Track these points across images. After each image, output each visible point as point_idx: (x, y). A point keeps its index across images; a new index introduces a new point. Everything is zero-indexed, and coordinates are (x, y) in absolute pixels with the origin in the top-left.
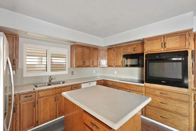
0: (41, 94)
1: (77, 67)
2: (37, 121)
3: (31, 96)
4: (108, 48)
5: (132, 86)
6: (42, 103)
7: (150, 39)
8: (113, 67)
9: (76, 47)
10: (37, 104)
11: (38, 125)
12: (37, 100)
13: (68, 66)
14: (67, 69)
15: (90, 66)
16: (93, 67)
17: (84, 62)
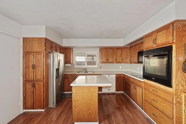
1: (102, 63)
3: (74, 76)
4: (130, 47)
5: (137, 81)
9: (101, 50)
14: (97, 64)
15: (113, 63)
16: (116, 63)
17: (108, 60)
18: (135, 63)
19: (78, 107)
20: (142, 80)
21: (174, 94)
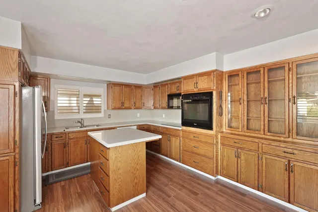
0: (71, 136)
1: (113, 109)
2: (68, 163)
3: (61, 137)
4: (154, 86)
6: (72, 144)
7: (186, 78)
8: (159, 108)
9: (112, 87)
10: (67, 146)
11: (69, 167)
12: (67, 141)
13: (104, 108)
14: (102, 111)
15: (130, 108)
16: (134, 109)
17: (123, 104)
18: (163, 108)
19: (120, 180)
20: (180, 128)
21: (214, 136)
